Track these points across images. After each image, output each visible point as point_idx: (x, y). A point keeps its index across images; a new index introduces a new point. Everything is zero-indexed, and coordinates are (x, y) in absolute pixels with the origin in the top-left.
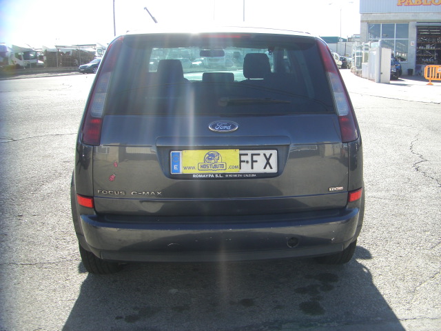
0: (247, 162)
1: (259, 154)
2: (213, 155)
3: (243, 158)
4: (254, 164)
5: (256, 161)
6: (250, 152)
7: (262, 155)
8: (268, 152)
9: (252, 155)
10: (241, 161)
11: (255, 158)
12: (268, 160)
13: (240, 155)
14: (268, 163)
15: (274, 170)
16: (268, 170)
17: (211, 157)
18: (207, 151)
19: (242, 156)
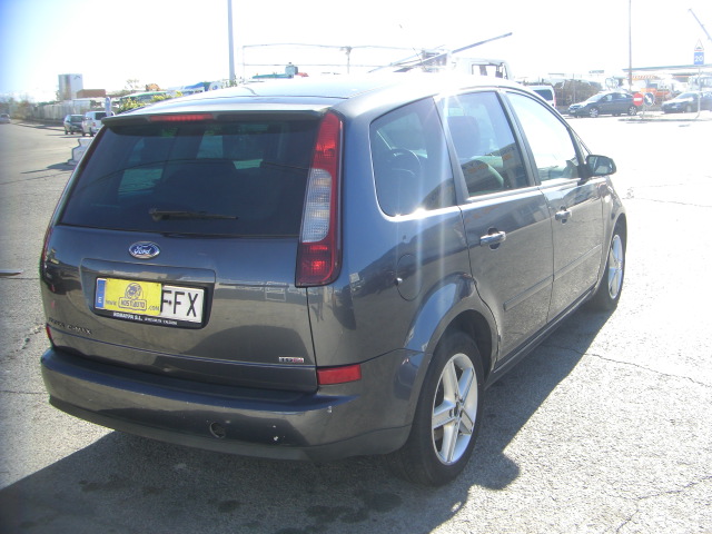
0: (170, 303)
1: (183, 294)
2: (133, 288)
3: (167, 297)
4: (178, 306)
5: (179, 303)
6: (174, 289)
7: (186, 294)
8: (194, 291)
9: (177, 293)
10: (163, 301)
11: (179, 298)
12: (192, 302)
13: (163, 292)
14: (192, 308)
15: (198, 319)
16: (191, 318)
17: (133, 290)
18: (128, 283)
19: (165, 294)
